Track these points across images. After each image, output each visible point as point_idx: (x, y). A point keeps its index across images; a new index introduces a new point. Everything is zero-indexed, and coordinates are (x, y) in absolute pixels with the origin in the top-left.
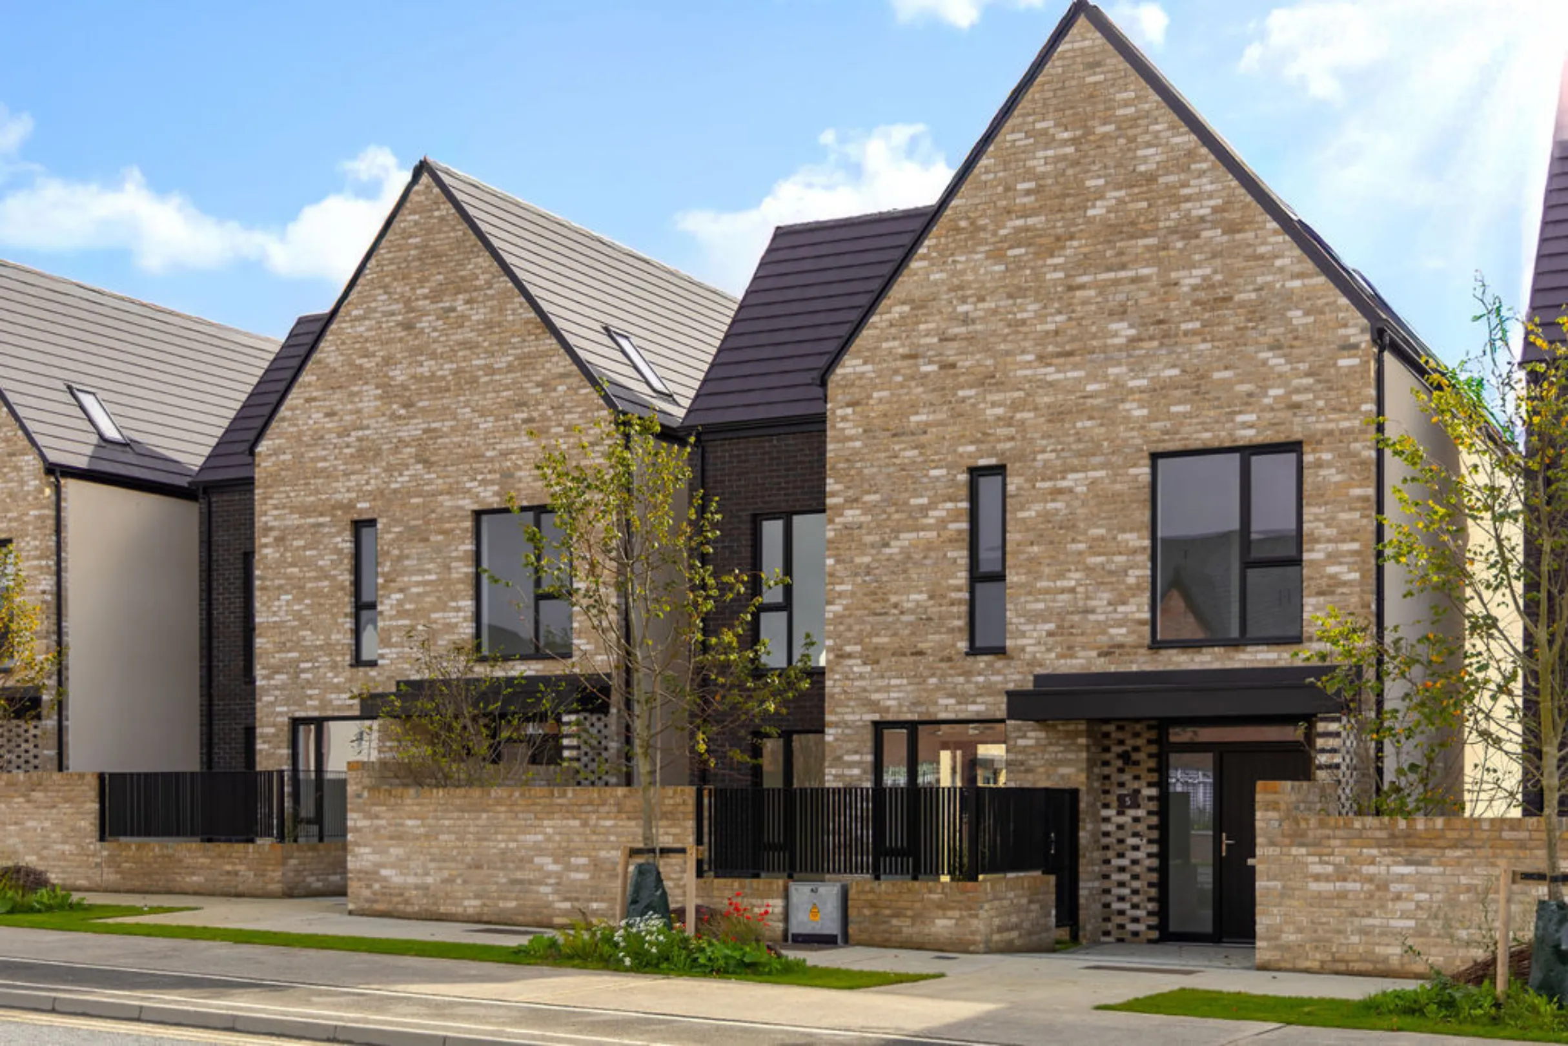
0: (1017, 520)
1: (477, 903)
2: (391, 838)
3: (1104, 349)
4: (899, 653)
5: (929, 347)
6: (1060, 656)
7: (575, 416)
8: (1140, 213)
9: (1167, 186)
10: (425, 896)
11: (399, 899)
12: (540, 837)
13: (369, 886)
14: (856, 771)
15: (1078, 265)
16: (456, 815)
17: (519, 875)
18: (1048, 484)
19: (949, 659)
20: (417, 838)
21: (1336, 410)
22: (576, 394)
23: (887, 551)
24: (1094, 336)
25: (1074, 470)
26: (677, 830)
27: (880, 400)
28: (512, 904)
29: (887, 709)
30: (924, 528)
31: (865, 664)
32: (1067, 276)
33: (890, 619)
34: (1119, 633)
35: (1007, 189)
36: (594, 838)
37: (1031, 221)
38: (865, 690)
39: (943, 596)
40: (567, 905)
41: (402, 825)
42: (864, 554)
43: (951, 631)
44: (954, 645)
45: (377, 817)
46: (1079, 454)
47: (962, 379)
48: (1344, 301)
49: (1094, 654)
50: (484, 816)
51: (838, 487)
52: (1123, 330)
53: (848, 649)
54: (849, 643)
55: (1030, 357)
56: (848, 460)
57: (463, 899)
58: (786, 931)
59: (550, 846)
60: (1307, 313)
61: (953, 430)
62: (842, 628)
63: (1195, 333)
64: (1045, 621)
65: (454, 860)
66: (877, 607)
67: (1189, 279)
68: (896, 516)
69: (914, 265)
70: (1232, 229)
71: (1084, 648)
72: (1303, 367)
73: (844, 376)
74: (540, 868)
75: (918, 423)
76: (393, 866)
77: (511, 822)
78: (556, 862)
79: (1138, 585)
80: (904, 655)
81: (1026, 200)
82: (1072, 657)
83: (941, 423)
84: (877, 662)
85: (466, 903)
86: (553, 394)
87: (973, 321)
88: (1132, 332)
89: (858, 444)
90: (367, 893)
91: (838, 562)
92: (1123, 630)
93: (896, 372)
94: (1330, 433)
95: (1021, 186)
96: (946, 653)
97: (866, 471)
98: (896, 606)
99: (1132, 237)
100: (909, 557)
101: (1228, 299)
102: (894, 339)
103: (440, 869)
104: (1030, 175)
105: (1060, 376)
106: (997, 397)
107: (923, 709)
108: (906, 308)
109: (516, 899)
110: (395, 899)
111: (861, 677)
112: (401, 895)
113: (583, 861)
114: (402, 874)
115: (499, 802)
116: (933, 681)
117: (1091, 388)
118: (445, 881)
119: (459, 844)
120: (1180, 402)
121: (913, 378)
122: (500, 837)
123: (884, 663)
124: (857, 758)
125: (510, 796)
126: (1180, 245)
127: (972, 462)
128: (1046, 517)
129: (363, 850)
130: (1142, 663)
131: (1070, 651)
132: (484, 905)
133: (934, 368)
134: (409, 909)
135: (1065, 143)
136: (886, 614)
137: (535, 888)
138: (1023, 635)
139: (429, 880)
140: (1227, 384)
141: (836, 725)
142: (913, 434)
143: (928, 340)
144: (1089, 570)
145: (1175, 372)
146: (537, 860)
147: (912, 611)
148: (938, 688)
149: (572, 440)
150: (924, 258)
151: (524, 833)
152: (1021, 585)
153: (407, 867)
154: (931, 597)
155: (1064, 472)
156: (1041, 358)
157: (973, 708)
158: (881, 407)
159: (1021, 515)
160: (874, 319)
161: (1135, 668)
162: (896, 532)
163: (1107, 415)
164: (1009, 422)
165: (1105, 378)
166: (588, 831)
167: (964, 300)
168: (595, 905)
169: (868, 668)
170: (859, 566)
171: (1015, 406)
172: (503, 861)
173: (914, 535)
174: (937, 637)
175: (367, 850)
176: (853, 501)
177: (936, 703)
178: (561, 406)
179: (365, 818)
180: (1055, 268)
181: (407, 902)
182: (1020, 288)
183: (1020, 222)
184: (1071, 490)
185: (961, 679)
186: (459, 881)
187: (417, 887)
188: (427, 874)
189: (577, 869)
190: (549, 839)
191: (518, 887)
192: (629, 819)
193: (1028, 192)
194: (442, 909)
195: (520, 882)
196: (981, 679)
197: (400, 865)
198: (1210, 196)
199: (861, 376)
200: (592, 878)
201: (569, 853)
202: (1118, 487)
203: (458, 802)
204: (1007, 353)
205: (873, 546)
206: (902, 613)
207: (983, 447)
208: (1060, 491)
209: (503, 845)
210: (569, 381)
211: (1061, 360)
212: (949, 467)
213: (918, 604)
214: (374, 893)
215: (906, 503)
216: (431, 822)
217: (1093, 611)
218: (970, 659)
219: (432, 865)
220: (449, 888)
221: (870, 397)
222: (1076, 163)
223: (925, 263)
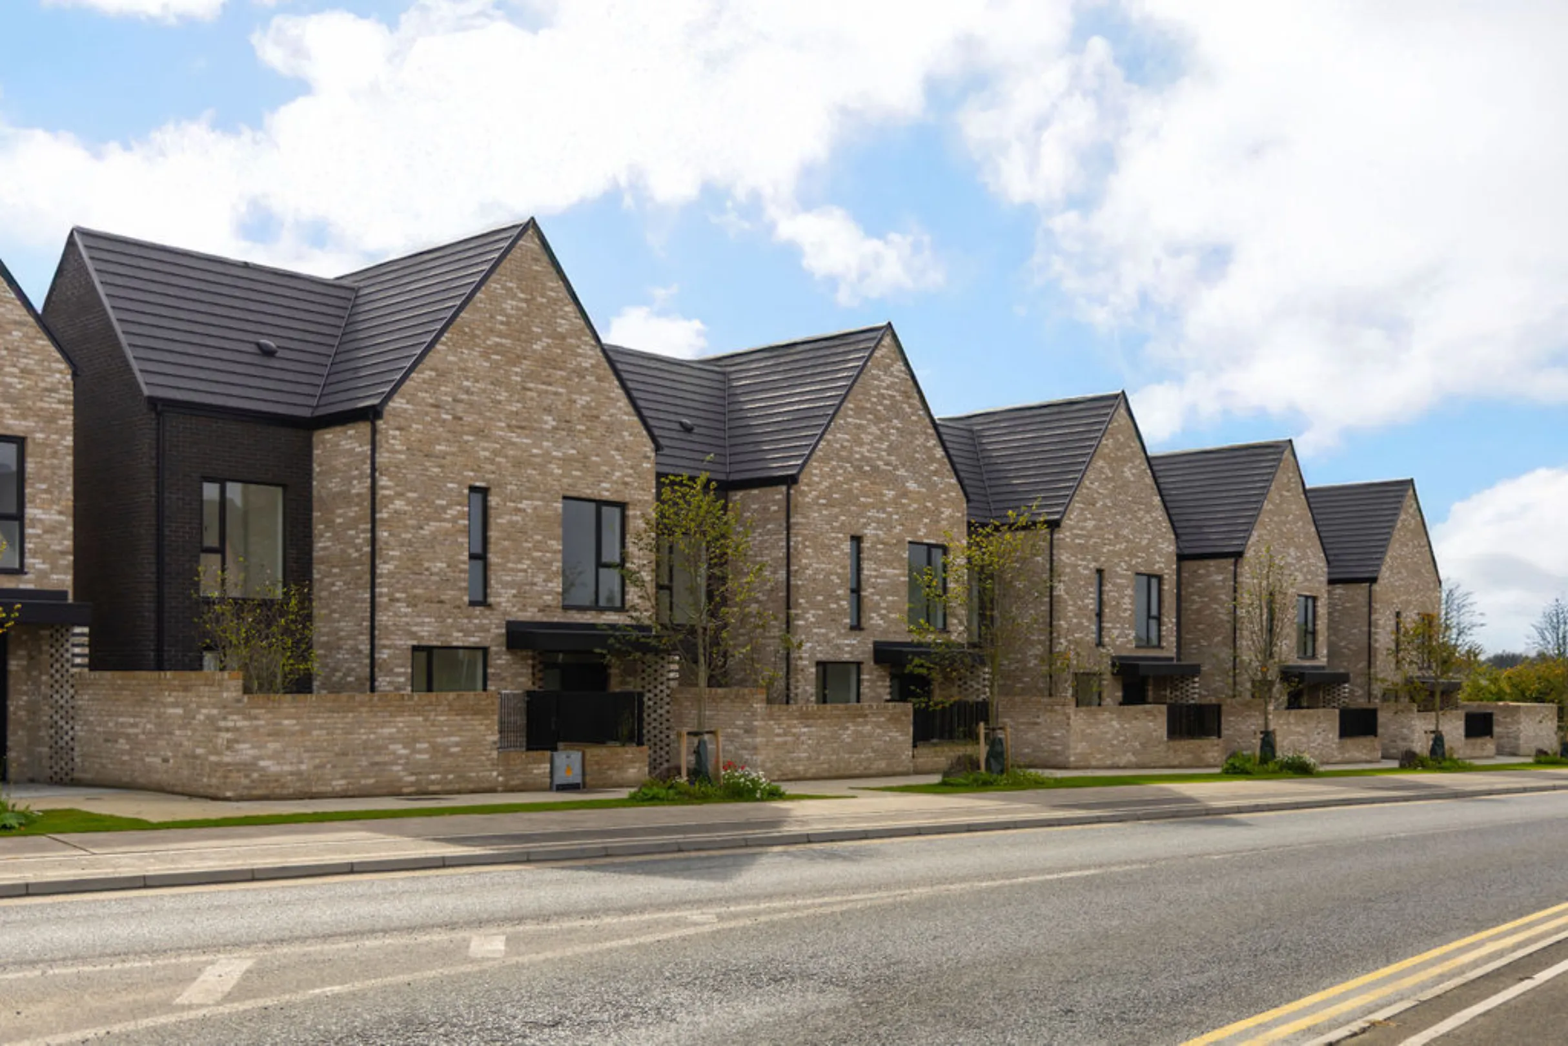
0: (498, 524)
1: (342, 782)
2: (269, 735)
3: (541, 429)
4: (429, 601)
5: (447, 403)
6: (520, 610)
7: (32, 362)
8: (558, 355)
9: (571, 345)
10: (299, 780)
11: (276, 784)
12: (394, 730)
13: (247, 776)
14: (402, 679)
15: (528, 376)
16: (326, 715)
17: (378, 759)
18: (512, 504)
19: (459, 607)
20: (293, 734)
21: (643, 490)
22: (33, 343)
23: (422, 532)
24: (535, 421)
25: (526, 499)
26: (488, 722)
27: (417, 430)
28: (371, 781)
29: (422, 637)
30: (444, 520)
31: (408, 606)
32: (523, 381)
33: (423, 577)
34: (548, 598)
35: (492, 317)
36: (432, 729)
37: (504, 341)
38: (408, 624)
39: (456, 566)
40: (413, 778)
41: (280, 724)
42: (407, 532)
43: (460, 589)
44: (461, 599)
45: (256, 718)
46: (529, 489)
47: (466, 428)
48: (645, 433)
49: (536, 610)
50: (351, 715)
51: (390, 484)
52: (550, 421)
53: (398, 595)
54: (398, 591)
55: (503, 425)
56: (397, 467)
57: (332, 780)
58: (551, 783)
59: (401, 735)
60: (631, 435)
61: (461, 460)
62: (394, 581)
63: (583, 432)
64: (512, 588)
65: (324, 750)
66: (416, 569)
67: (582, 400)
68: (428, 510)
69: (439, 347)
70: (599, 379)
71: (531, 606)
72: (629, 463)
73: (394, 409)
74: (394, 753)
75: (440, 451)
76: (270, 758)
77: (372, 720)
78: (404, 748)
79: (557, 572)
80: (432, 602)
81: (502, 327)
82: (526, 611)
83: (453, 454)
84: (415, 606)
85: (334, 783)
86: (8, 337)
87: (472, 393)
88: (554, 423)
89: (403, 457)
90: (245, 782)
91: (390, 535)
92: (550, 597)
93: (427, 414)
94: (640, 501)
95: (499, 318)
96: (457, 603)
97: (409, 476)
98: (427, 569)
99: (554, 368)
100: (435, 538)
101: (597, 417)
102: (426, 392)
103: (312, 758)
104: (503, 312)
105: (518, 440)
106: (486, 445)
107: (442, 639)
108: (433, 374)
109: (375, 777)
110: (272, 785)
111: (406, 615)
112: (277, 781)
113: (425, 745)
114: (278, 764)
115: (362, 704)
116: (450, 621)
117: (535, 451)
118: (316, 767)
119: (329, 737)
120: (576, 470)
121: (436, 421)
122: (362, 731)
123: (420, 607)
124: (402, 670)
125: (371, 700)
126: (576, 380)
127: (472, 483)
128: (512, 524)
129: (242, 746)
130: (558, 617)
131: (524, 608)
132: (349, 783)
133: (449, 417)
134: (285, 792)
135: (522, 300)
136: (420, 574)
137: (388, 767)
138: (500, 595)
139: (303, 767)
140: (598, 465)
141: (388, 647)
142: (437, 457)
143: (444, 398)
144: (533, 559)
145: (574, 452)
146: (392, 747)
147: (437, 574)
148: (452, 626)
149: (28, 382)
150: (444, 344)
151: (382, 727)
152: (498, 564)
153: (283, 758)
154: (449, 566)
155: (522, 498)
156: (509, 426)
157: (472, 639)
158: (419, 436)
159: (499, 521)
160: (413, 375)
161: (556, 620)
162: (428, 519)
163: (542, 468)
164: (492, 462)
165: (541, 447)
166: (428, 724)
167: (467, 379)
168: (433, 777)
169: (410, 610)
170: (404, 539)
171: (495, 453)
172: (364, 748)
173: (438, 524)
174: (452, 593)
175: (247, 746)
176: (400, 495)
177: (450, 635)
178: (17, 350)
179: (245, 719)
180: (517, 374)
181: (283, 786)
182: (497, 380)
183: (497, 340)
184: (524, 510)
185: (466, 621)
186: (329, 766)
187: (292, 773)
188: (302, 762)
189: (420, 752)
190: (400, 731)
191: (376, 768)
192: (457, 715)
193: (502, 323)
194: (314, 790)
195: (377, 764)
196: (476, 621)
197: (276, 756)
198: (590, 357)
199: (405, 410)
200: (431, 758)
201: (416, 740)
202: (547, 513)
203: (329, 705)
204: (491, 419)
205: (413, 527)
206: (431, 574)
207: (479, 474)
208: (519, 510)
209: (364, 737)
210: (25, 329)
211: (519, 431)
212: (459, 483)
213: (441, 570)
214: (253, 781)
215: (433, 502)
216: (306, 721)
217: (535, 584)
218: (471, 608)
219: (306, 755)
220: (319, 772)
221: (410, 426)
222: (527, 315)
223: (444, 348)
